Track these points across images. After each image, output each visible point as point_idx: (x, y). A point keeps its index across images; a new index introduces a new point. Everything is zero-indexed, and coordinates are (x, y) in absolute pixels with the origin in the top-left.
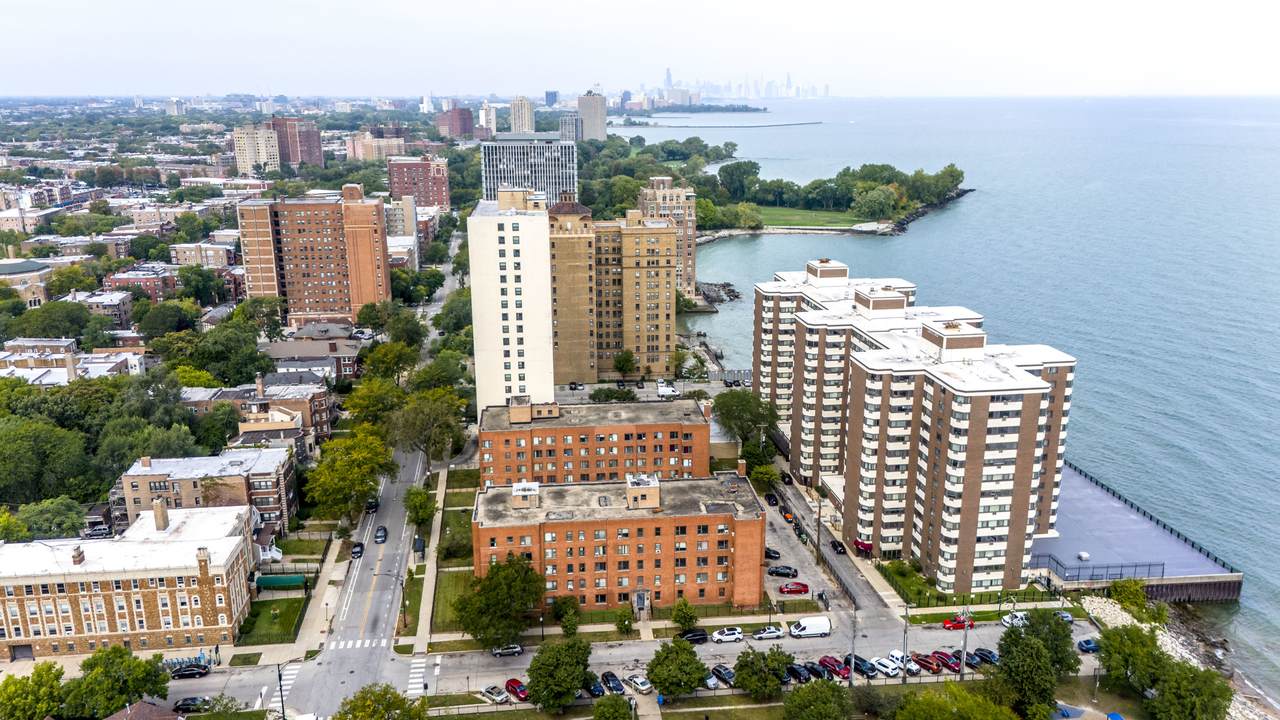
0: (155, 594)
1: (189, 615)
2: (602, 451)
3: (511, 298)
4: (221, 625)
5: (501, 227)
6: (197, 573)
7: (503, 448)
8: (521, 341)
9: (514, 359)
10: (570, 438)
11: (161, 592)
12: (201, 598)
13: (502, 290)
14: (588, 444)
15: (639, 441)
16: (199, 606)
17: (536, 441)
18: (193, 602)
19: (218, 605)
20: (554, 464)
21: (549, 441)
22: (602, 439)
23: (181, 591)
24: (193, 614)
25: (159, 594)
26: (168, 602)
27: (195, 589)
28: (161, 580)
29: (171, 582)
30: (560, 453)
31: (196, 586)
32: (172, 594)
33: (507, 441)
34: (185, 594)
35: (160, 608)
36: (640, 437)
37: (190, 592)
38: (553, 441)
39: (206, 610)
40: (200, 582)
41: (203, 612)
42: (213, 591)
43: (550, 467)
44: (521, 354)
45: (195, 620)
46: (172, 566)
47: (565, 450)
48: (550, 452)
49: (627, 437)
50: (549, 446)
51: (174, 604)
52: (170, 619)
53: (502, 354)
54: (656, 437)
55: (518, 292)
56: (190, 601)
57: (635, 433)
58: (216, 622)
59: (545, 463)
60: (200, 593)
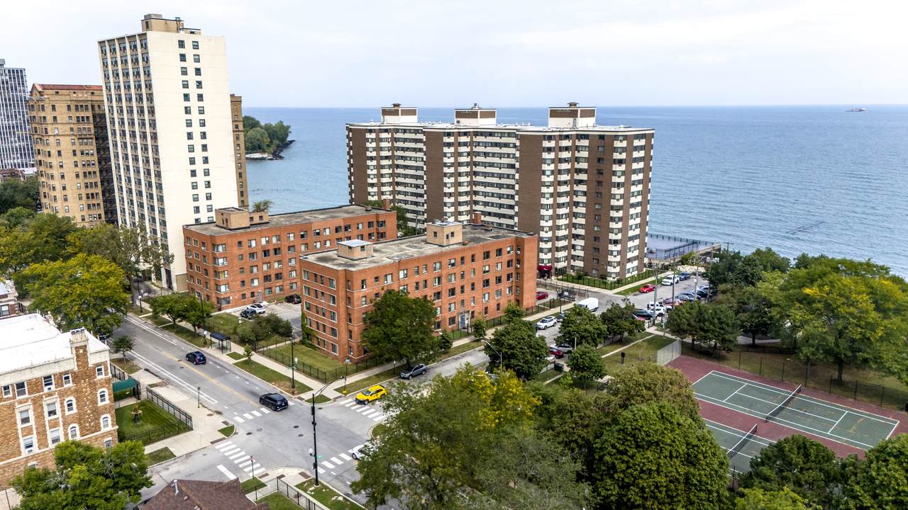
0: (12, 407)
1: (61, 428)
2: (318, 245)
3: (195, 117)
4: (104, 430)
5: (181, 44)
6: (72, 366)
7: (236, 251)
8: (206, 160)
9: (201, 179)
10: (292, 235)
11: (20, 402)
12: (77, 399)
13: (186, 108)
14: (307, 239)
15: (346, 233)
16: (75, 411)
17: (263, 241)
18: (66, 408)
19: (100, 404)
20: (280, 262)
21: (274, 240)
22: (318, 234)
23: (50, 395)
24: (66, 424)
25: (17, 406)
26: (31, 415)
27: (69, 389)
28: (20, 386)
29: (36, 386)
30: (284, 250)
31: (71, 385)
32: (37, 403)
33: (240, 243)
34: (56, 398)
35: (20, 426)
36: (346, 228)
37: (62, 395)
38: (278, 240)
39: (85, 413)
40: (77, 377)
41: (80, 419)
42: (93, 386)
43: (276, 265)
44: (207, 173)
45: (69, 431)
46: (36, 362)
47: (289, 247)
48: (276, 251)
49: (337, 230)
50: (275, 244)
51: (39, 416)
52: (34, 439)
53: (189, 173)
54: (358, 228)
55: (202, 111)
56: (62, 407)
57: (343, 225)
58: (97, 428)
59: (272, 262)
60: (78, 393)
